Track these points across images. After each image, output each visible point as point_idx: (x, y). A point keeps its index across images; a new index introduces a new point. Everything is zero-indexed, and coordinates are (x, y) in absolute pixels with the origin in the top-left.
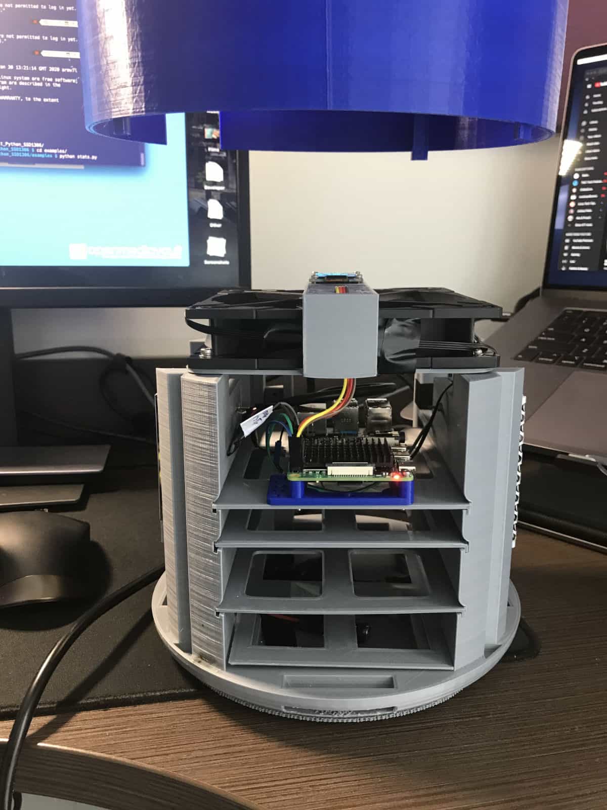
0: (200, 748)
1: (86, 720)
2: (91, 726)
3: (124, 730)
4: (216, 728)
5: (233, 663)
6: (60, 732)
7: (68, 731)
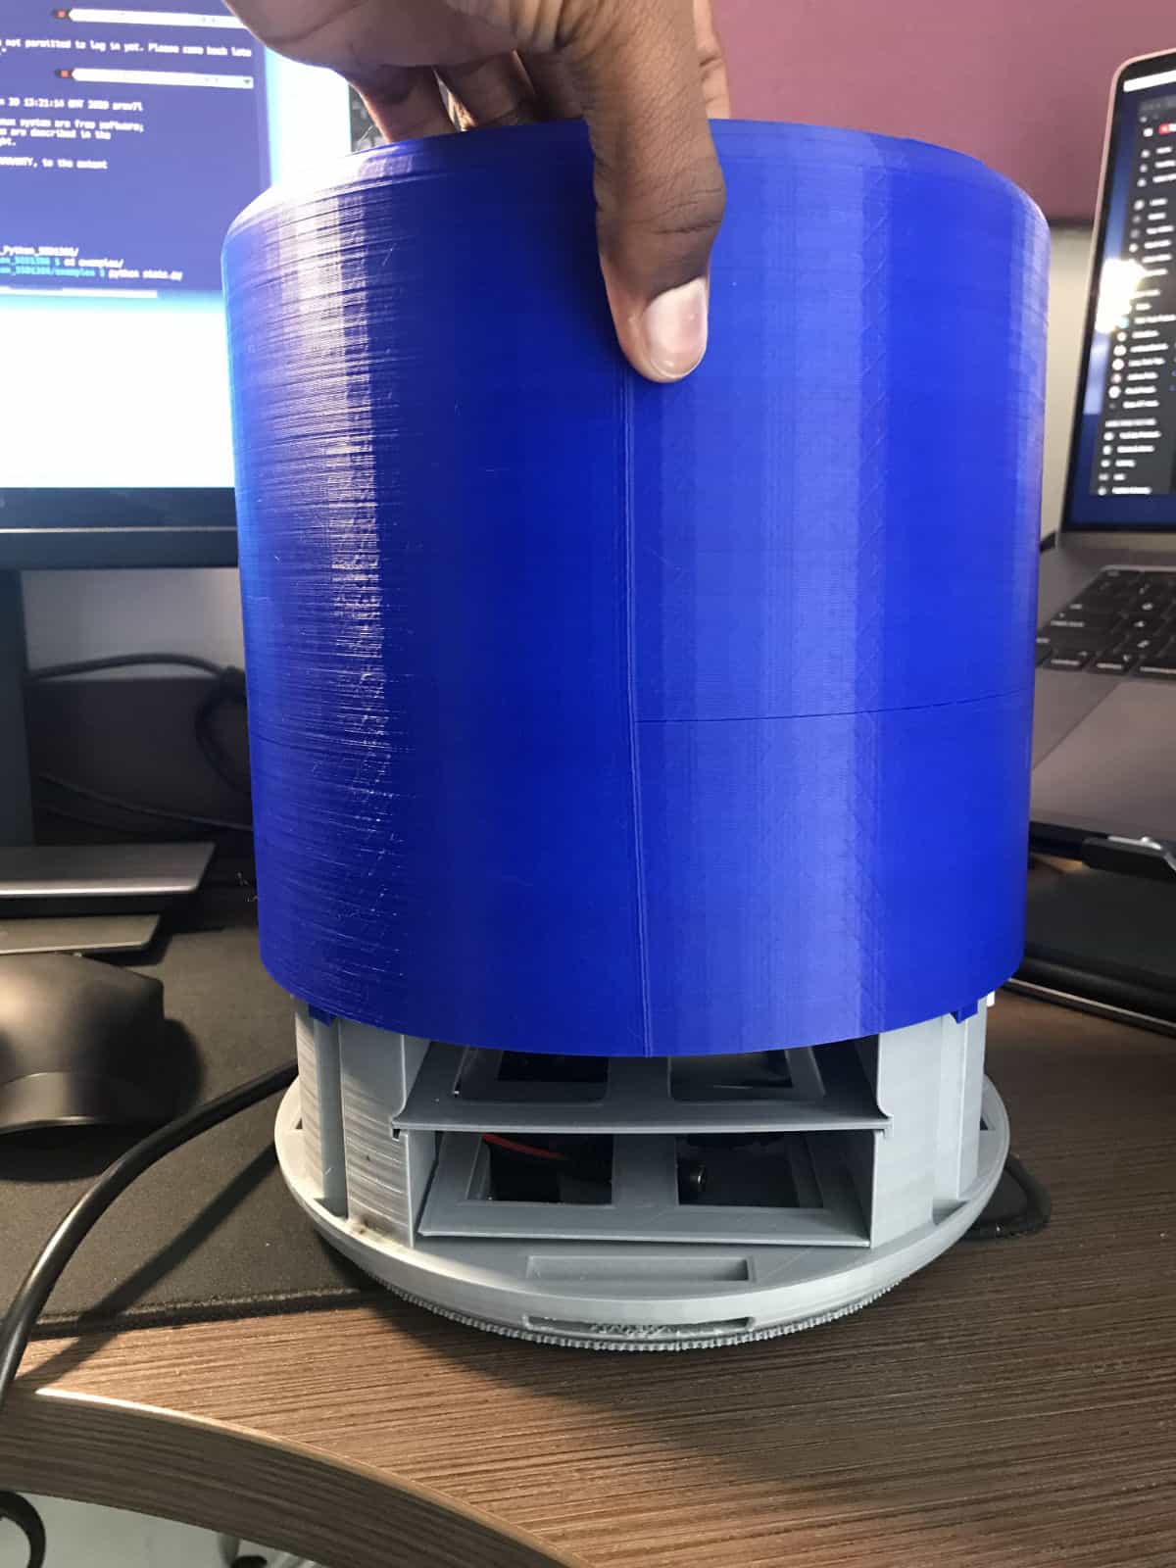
0: (361, 1398)
1: (137, 1346)
2: (145, 1358)
3: (212, 1364)
4: (394, 1362)
5: (426, 1233)
6: (83, 1368)
7: (99, 1367)
